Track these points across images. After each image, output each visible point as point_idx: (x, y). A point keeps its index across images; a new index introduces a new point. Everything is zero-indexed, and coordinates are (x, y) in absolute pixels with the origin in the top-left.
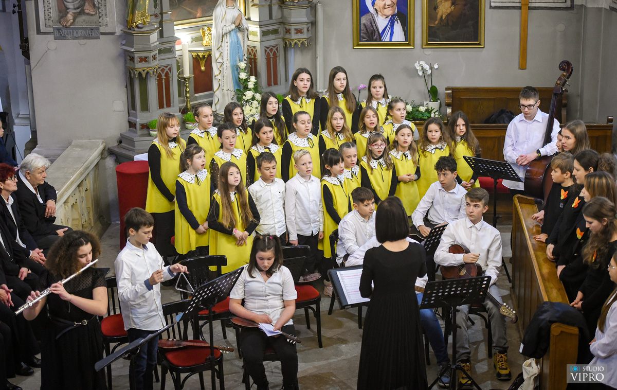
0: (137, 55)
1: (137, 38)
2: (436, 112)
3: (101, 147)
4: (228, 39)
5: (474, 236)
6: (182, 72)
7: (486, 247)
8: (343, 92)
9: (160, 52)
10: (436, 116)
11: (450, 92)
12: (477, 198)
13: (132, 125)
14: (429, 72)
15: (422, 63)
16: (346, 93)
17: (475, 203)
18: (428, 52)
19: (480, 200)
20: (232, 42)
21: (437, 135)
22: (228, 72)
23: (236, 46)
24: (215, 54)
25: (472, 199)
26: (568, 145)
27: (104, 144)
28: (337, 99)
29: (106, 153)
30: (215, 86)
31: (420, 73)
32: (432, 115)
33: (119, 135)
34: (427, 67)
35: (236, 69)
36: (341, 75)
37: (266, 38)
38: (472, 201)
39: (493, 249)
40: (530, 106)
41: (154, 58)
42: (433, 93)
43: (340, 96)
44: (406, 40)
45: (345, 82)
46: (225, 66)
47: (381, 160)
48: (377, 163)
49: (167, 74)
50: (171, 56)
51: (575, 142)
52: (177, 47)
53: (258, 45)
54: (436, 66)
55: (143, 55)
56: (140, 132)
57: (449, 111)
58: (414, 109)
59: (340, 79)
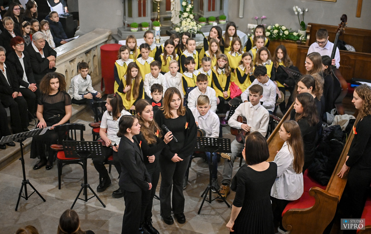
2: (303, 36)
3: (108, 34)
5: (252, 113)
7: (258, 120)
10: (303, 39)
11: (310, 26)
12: (255, 91)
13: (124, 24)
14: (301, 13)
15: (297, 7)
17: (254, 94)
19: (257, 92)
21: (266, 56)
25: (252, 92)
26: (309, 67)
27: (110, 33)
29: (111, 38)
30: (172, 8)
31: (296, 13)
32: (300, 38)
34: (300, 10)
38: (252, 93)
39: (263, 122)
40: (322, 42)
42: (303, 26)
47: (223, 70)
48: (221, 71)
51: (313, 67)
54: (307, 10)
56: (126, 28)
57: (308, 37)
58: (291, 34)
59: (230, 30)
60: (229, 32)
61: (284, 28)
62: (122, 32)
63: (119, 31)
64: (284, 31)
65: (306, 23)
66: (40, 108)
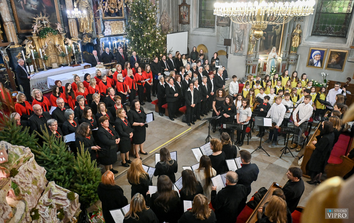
0: (248, 61)
1: (248, 57)
4: (271, 60)
6: (260, 66)
8: (295, 77)
9: (254, 61)
11: (329, 81)
13: (246, 76)
14: (325, 75)
15: (323, 73)
16: (296, 77)
18: (326, 71)
20: (272, 61)
21: (314, 91)
22: (270, 68)
23: (273, 62)
24: (268, 63)
28: (293, 79)
29: (239, 81)
30: (266, 71)
31: (323, 75)
33: (242, 78)
34: (324, 74)
35: (272, 67)
36: (295, 73)
37: (283, 61)
40: (337, 86)
41: (252, 62)
42: (325, 81)
43: (294, 78)
44: (321, 67)
45: (296, 75)
46: (269, 66)
49: (255, 66)
50: (257, 62)
52: (259, 60)
53: (281, 63)
54: (328, 74)
55: (249, 61)
56: (246, 78)
57: (328, 86)
58: (319, 84)
59: (295, 74)
60: (294, 75)
61: (316, 81)
62: (245, 79)
63: (243, 79)
64: (316, 83)
65: (327, 80)
66: (214, 103)
